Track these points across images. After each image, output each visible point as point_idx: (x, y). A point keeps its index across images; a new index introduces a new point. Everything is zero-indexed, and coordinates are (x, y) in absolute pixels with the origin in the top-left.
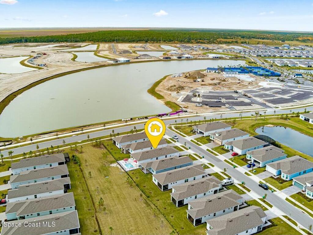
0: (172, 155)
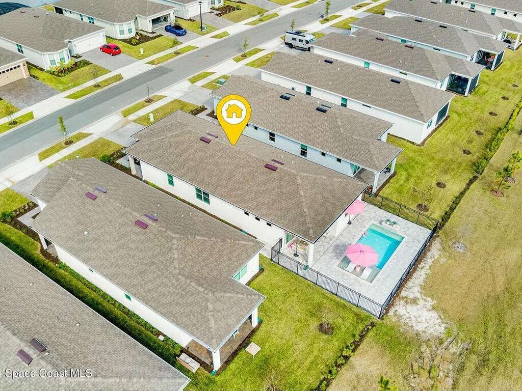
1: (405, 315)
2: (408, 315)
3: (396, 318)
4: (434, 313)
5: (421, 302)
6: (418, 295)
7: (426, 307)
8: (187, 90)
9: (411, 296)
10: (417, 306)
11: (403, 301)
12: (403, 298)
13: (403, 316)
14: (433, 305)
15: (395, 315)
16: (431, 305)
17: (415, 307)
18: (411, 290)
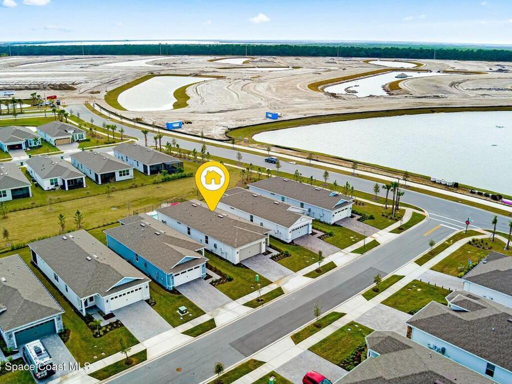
0: (219, 245)
8: (221, 310)
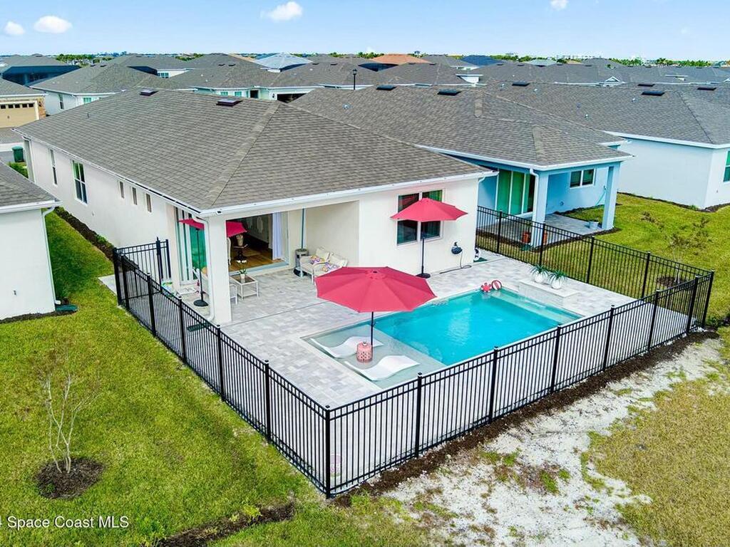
1: (469, 516)
2: (482, 518)
3: (415, 516)
4: (625, 537)
5: (575, 488)
6: (573, 464)
7: (590, 509)
9: (536, 458)
10: (549, 497)
11: (490, 468)
12: (494, 457)
13: (456, 515)
14: (628, 507)
15: (421, 503)
16: (618, 507)
17: (534, 499)
18: (546, 441)
